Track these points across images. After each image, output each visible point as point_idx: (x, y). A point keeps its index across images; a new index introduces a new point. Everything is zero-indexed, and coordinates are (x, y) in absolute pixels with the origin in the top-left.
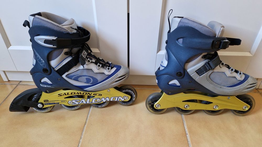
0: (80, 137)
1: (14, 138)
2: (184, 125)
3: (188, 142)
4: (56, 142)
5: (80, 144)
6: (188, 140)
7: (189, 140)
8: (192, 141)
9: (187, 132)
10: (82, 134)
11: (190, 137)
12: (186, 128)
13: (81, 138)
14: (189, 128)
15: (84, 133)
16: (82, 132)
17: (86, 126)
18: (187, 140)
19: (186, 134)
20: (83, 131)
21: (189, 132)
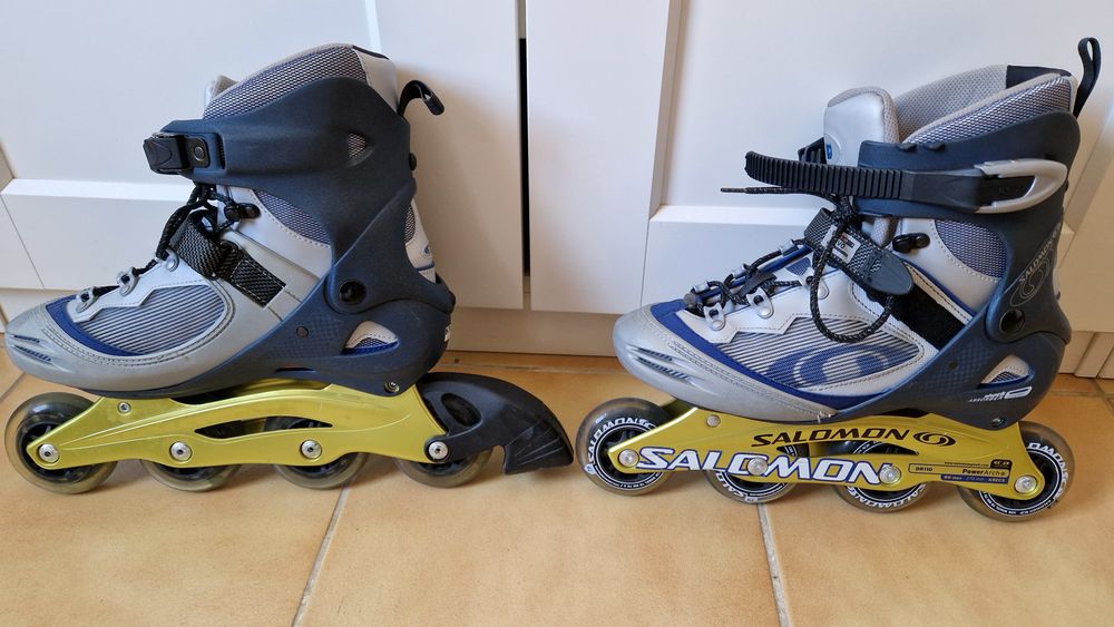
0: (303, 586)
1: (19, 584)
2: (766, 536)
3: (778, 613)
4: (196, 605)
5: (300, 618)
6: (780, 604)
7: (784, 603)
8: (794, 608)
9: (777, 569)
10: (311, 571)
11: (790, 590)
12: (770, 552)
13: (307, 588)
14: (785, 552)
15: (321, 564)
16: (314, 564)
17: (332, 534)
18: (776, 604)
19: (771, 578)
20: (317, 556)
21: (786, 568)
